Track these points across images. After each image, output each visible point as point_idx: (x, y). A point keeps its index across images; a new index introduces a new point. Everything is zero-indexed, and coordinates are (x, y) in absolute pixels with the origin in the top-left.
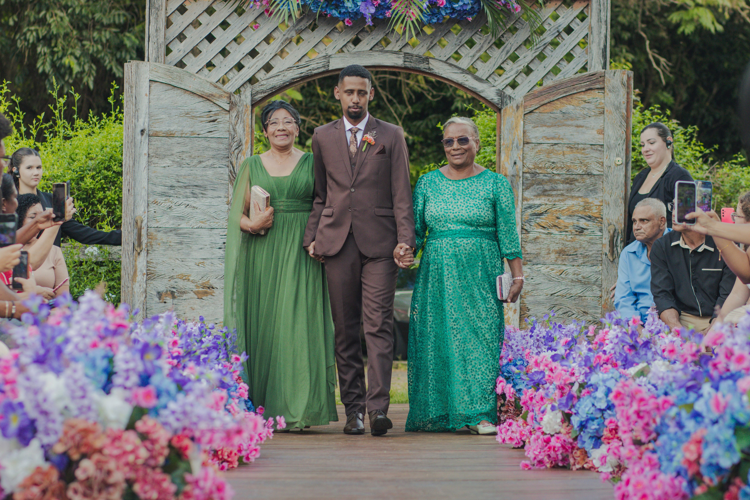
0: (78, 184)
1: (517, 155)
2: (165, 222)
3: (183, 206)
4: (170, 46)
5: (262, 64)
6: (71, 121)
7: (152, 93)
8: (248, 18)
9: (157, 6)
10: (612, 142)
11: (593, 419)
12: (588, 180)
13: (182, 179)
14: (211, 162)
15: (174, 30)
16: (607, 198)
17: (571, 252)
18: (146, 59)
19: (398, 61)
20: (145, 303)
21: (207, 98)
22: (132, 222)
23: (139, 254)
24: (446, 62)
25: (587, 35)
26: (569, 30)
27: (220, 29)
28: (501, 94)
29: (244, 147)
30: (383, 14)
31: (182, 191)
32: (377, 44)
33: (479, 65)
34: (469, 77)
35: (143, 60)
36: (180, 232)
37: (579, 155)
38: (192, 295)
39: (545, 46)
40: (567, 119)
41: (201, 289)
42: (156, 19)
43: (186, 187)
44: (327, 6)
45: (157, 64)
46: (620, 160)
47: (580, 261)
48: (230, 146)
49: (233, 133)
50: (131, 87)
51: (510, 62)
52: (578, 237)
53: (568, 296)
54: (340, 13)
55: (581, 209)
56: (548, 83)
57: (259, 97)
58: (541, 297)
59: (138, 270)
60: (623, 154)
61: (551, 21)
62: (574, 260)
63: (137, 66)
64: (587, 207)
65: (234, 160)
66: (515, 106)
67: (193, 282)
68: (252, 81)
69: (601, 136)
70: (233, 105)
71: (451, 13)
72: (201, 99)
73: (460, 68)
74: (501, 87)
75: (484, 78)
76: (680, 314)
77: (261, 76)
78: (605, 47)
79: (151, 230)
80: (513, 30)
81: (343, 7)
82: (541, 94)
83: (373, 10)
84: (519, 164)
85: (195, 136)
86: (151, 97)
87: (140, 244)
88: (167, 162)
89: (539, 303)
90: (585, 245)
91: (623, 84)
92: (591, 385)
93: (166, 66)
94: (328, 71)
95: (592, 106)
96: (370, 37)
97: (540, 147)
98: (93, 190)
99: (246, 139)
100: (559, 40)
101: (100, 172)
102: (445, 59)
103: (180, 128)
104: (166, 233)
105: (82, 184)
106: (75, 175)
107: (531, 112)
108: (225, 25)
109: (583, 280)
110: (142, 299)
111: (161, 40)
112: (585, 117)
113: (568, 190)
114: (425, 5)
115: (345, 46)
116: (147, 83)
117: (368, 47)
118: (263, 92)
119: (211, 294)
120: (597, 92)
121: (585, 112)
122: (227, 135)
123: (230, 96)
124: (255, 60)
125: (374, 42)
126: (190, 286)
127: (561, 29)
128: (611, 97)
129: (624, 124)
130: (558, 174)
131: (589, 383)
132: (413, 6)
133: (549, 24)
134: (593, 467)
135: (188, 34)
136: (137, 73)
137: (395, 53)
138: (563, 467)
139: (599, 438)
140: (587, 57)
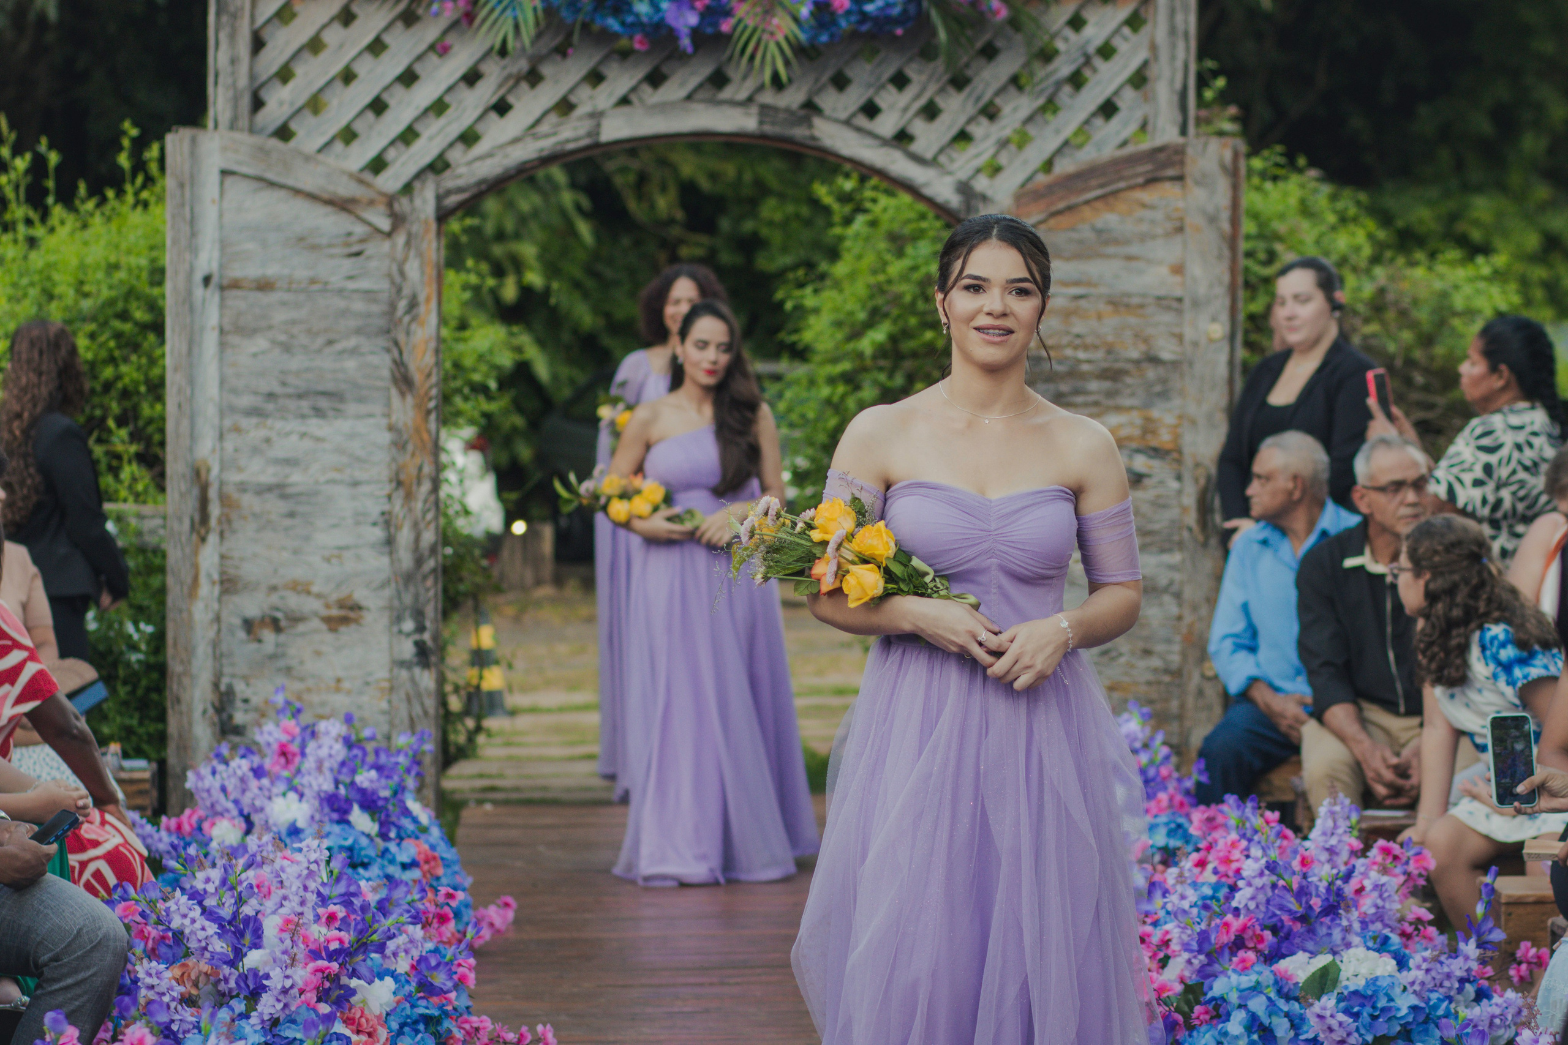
2: (258, 472)
3: (294, 438)
4: (264, 94)
5: (455, 129)
7: (226, 199)
8: (429, 32)
10: (1201, 291)
12: (1151, 373)
13: (291, 380)
14: (352, 342)
15: (271, 60)
16: (1192, 409)
18: (210, 124)
19: (746, 122)
20: (215, 644)
21: (343, 205)
22: (188, 472)
23: (203, 540)
24: (847, 122)
25: (1146, 63)
26: (1106, 51)
27: (367, 56)
28: (965, 189)
29: (422, 309)
30: (716, 25)
31: (292, 404)
32: (700, 86)
33: (919, 127)
34: (897, 154)
35: (205, 125)
36: (289, 490)
37: (1133, 320)
38: (316, 623)
39: (1058, 85)
40: (1107, 243)
41: (335, 612)
43: (300, 396)
44: (596, 9)
45: (237, 136)
46: (1218, 330)
48: (393, 306)
49: (398, 279)
50: (182, 185)
51: (984, 121)
54: (623, 24)
55: (1137, 432)
56: (1065, 166)
57: (452, 200)
59: (202, 575)
60: (1225, 317)
61: (1069, 32)
63: (194, 141)
64: (1149, 427)
65: (402, 338)
67: (319, 596)
68: (438, 166)
69: (1177, 279)
70: (398, 220)
71: (861, 22)
72: (329, 209)
73: (877, 136)
74: (963, 175)
75: (929, 155)
76: (1360, 710)
78: (1185, 87)
79: (230, 490)
80: (989, 52)
81: (631, 12)
82: (1049, 190)
83: (693, 19)
85: (316, 286)
86: (225, 205)
87: (204, 518)
88: (261, 343)
90: (1145, 508)
91: (1223, 167)
92: (1214, 999)
93: (254, 139)
94: (597, 145)
95: (1159, 215)
96: (686, 72)
99: (426, 292)
100: (1087, 73)
101: (106, 323)
102: (844, 116)
103: (286, 272)
104: (258, 494)
108: (377, 47)
110: (212, 634)
111: (243, 81)
112: (1143, 238)
113: (1110, 394)
114: (805, 10)
115: (634, 89)
116: (215, 177)
117: (683, 93)
118: (460, 190)
119: (356, 621)
120: (1167, 185)
121: (1144, 227)
122: (385, 285)
123: (390, 200)
124: (442, 121)
125: (694, 81)
126: (312, 605)
127: (1091, 49)
128: (1198, 196)
129: (1227, 253)
130: (1089, 362)
131: (1210, 995)
132: (779, 11)
133: (1066, 40)
135: (298, 68)
136: (192, 154)
137: (740, 104)
140: (1147, 109)
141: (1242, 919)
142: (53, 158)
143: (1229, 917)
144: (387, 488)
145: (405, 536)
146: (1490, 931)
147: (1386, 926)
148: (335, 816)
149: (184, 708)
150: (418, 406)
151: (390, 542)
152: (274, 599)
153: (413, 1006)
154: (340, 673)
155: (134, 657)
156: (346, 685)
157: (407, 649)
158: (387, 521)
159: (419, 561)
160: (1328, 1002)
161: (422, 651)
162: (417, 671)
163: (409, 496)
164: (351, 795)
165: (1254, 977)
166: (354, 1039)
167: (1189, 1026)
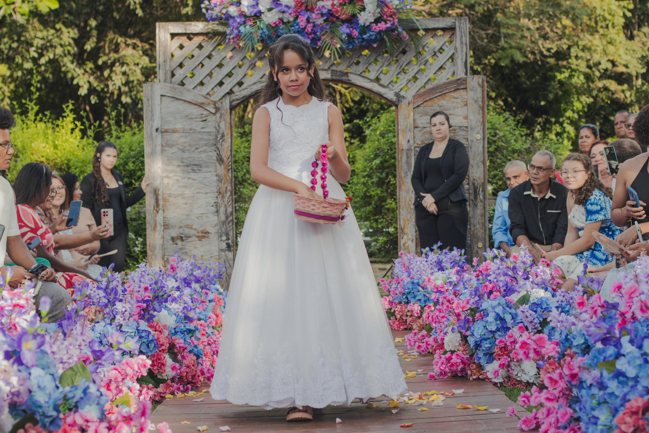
0: (124, 167)
1: (409, 135)
2: (175, 190)
3: (186, 179)
4: (174, 72)
5: (235, 81)
6: (120, 126)
7: (162, 104)
8: (226, 51)
9: (164, 45)
10: (474, 124)
11: (486, 340)
13: (185, 161)
14: (204, 148)
15: (176, 61)
18: (158, 81)
19: (327, 75)
20: (163, 245)
21: (200, 105)
22: (153, 191)
23: (158, 212)
24: (360, 75)
25: (454, 53)
26: (441, 50)
27: (207, 59)
28: (397, 95)
29: (226, 137)
30: (316, 44)
31: (185, 169)
33: (382, 76)
34: (376, 84)
38: (194, 238)
39: (426, 62)
41: (200, 234)
42: (164, 54)
43: (188, 166)
45: (166, 84)
46: (479, 136)
48: (217, 137)
49: (218, 128)
50: (148, 100)
51: (403, 73)
56: (429, 86)
57: (235, 103)
59: (158, 223)
60: (481, 132)
63: (152, 86)
65: (219, 147)
66: (407, 103)
67: (195, 229)
68: (231, 92)
69: (466, 121)
70: (217, 109)
71: (362, 42)
72: (196, 106)
73: (369, 79)
74: (397, 91)
75: (386, 85)
77: (236, 89)
78: (466, 61)
79: (166, 196)
80: (404, 52)
82: (424, 94)
84: (412, 141)
85: (192, 131)
86: (162, 106)
87: (158, 205)
88: (175, 149)
91: (479, 85)
92: (482, 310)
93: (171, 85)
95: (459, 101)
97: (425, 130)
98: (134, 171)
99: (227, 132)
100: (435, 57)
101: (138, 159)
102: (359, 73)
103: (182, 127)
104: (175, 197)
105: (127, 167)
106: (122, 161)
107: (418, 106)
108: (210, 56)
110: (161, 242)
111: (168, 68)
112: (455, 108)
114: (344, 36)
116: (159, 97)
118: (237, 100)
119: (207, 237)
120: (462, 91)
121: (455, 105)
122: (214, 130)
123: (215, 103)
124: (231, 78)
126: (193, 232)
127: (436, 50)
128: (471, 94)
129: (481, 112)
132: (336, 38)
133: (428, 47)
134: (487, 378)
135: (185, 63)
136: (151, 90)
137: (325, 70)
138: (462, 377)
139: (491, 354)
140: (454, 68)
141: (493, 284)
143: (487, 283)
144: (216, 194)
145: (222, 210)
148: (186, 285)
150: (225, 168)
151: (217, 211)
152: (181, 230)
153: (184, 326)
154: (203, 254)
155: (136, 249)
156: (205, 257)
157: (224, 246)
158: (217, 205)
159: (227, 218)
160: (525, 307)
161: (228, 246)
162: (227, 252)
163: (223, 197)
164: (193, 278)
165: (498, 302)
166: (153, 332)
167: (474, 321)
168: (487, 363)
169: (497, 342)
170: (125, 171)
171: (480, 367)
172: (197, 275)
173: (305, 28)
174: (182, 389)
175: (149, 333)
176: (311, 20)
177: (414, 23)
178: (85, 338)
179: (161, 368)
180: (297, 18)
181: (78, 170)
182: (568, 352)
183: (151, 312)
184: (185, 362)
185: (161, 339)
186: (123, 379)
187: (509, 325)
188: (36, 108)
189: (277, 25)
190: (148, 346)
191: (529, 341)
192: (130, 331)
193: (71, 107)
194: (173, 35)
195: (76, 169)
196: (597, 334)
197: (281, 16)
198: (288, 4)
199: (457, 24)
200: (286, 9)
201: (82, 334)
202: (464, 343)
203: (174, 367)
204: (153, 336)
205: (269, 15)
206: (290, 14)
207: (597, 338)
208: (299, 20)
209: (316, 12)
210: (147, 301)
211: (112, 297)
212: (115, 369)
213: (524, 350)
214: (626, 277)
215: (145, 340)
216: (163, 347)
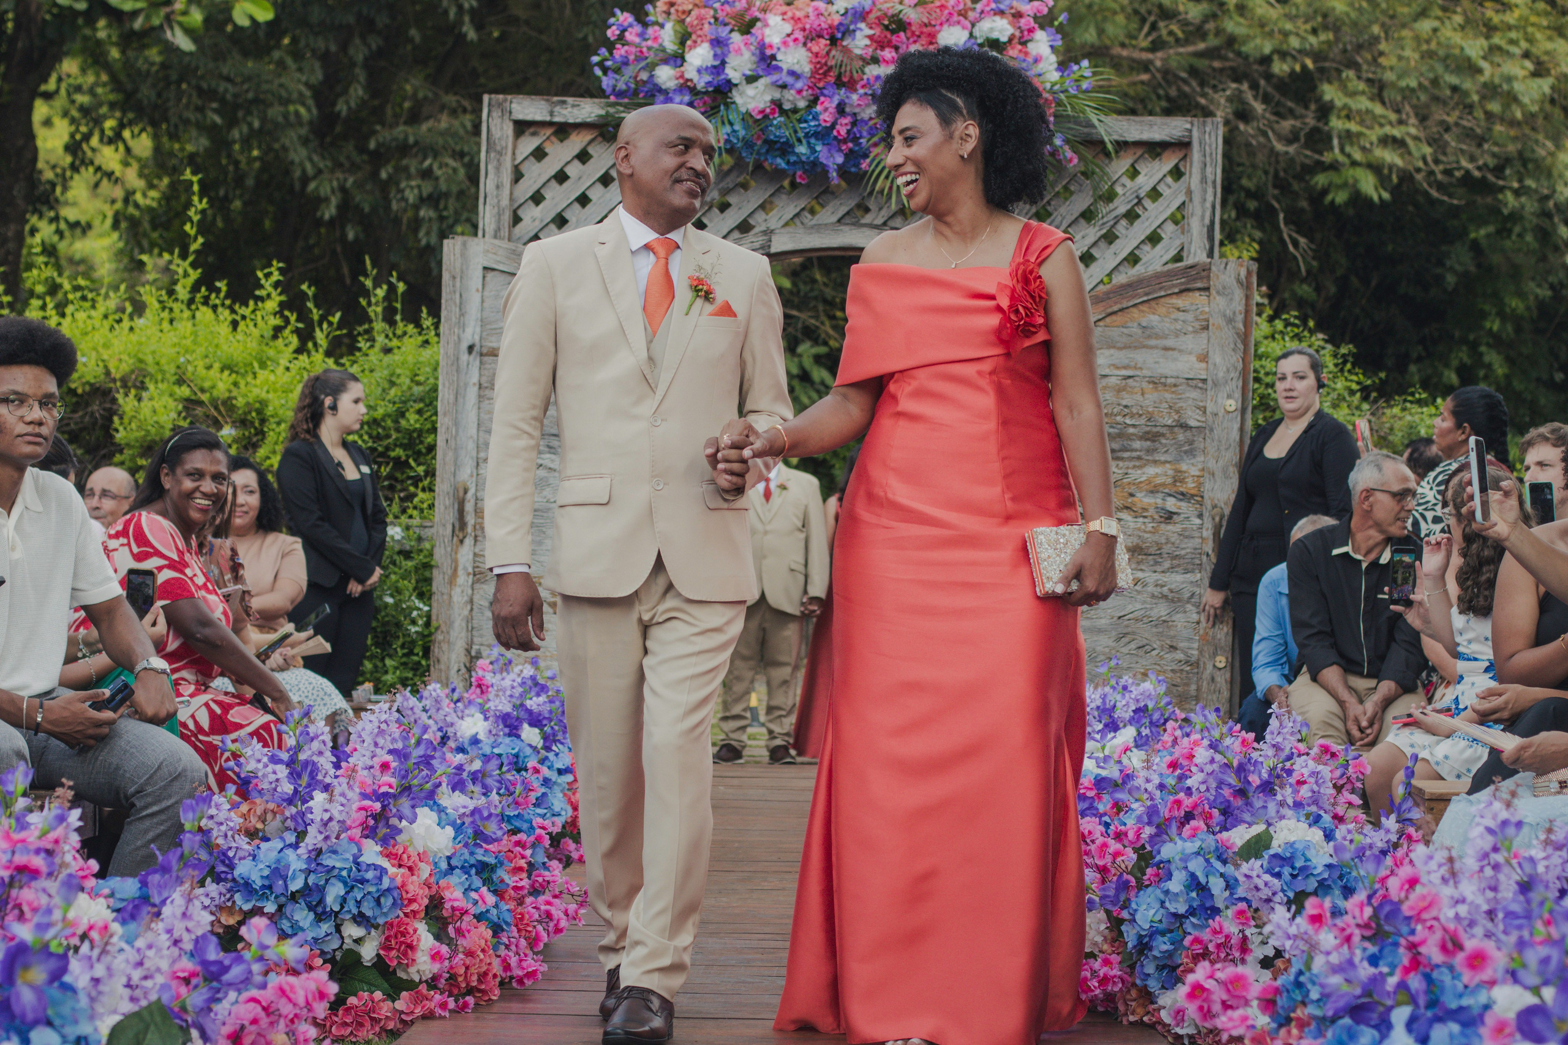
0: (396, 422)
4: (520, 213)
6: (392, 323)
7: (487, 288)
9: (498, 148)
10: (1221, 375)
11: (1163, 933)
12: (1181, 436)
15: (527, 188)
16: (1211, 464)
17: (1152, 550)
18: (480, 233)
20: (469, 619)
22: (453, 491)
23: (462, 542)
25: (1184, 203)
26: (1155, 194)
27: (599, 187)
30: (858, 165)
32: (848, 213)
35: (476, 235)
37: (1168, 396)
39: (1117, 220)
40: (1149, 337)
42: (498, 169)
44: (768, 151)
45: (497, 242)
46: (1232, 404)
47: (1167, 564)
50: (454, 278)
52: (1163, 526)
53: (1145, 620)
54: (788, 163)
55: (1170, 481)
56: (1120, 279)
58: (1103, 621)
59: (460, 568)
60: (1238, 394)
61: (1125, 180)
62: (1156, 563)
63: (464, 244)
64: (1178, 478)
69: (1203, 365)
78: (1212, 222)
80: (1066, 194)
81: (794, 153)
82: (1108, 296)
83: (840, 159)
86: (486, 293)
87: (462, 525)
89: (1100, 631)
90: (1174, 538)
91: (1239, 281)
92: (1161, 862)
93: (511, 246)
95: (1189, 317)
96: (837, 202)
98: (420, 432)
100: (1139, 210)
105: (403, 423)
106: (391, 408)
108: (606, 180)
109: (1170, 595)
110: (466, 612)
111: (505, 202)
112: (1177, 334)
113: (1149, 451)
115: (797, 215)
116: (479, 273)
117: (834, 219)
120: (1197, 294)
121: (1179, 326)
125: (843, 210)
127: (1142, 193)
128: (1219, 302)
129: (1241, 347)
130: (1134, 426)
131: (1158, 858)
133: (1124, 186)
134: (1160, 1022)
135: (548, 194)
136: (462, 255)
137: (876, 227)
138: (1106, 1014)
139: (1174, 968)
140: (1183, 239)
141: (1195, 797)
142: (401, 287)
143: (1182, 795)
146: (1409, 810)
147: (1321, 808)
148: (507, 730)
149: (442, 667)
153: (472, 854)
155: (413, 629)
160: (1256, 865)
164: (523, 715)
165: (1198, 844)
166: (392, 870)
167: (1141, 886)
168: (1163, 987)
169: (1187, 941)
170: (398, 430)
171: (1147, 997)
172: (535, 708)
173: (833, 126)
174: (452, 1004)
175: (384, 871)
176: (848, 110)
177: (1093, 126)
178: (190, 925)
179: (405, 954)
180: (814, 101)
181: (283, 426)
182: (1299, 1013)
183: (394, 821)
184: (462, 942)
185: (411, 888)
186: (272, 1023)
187: (1220, 904)
188: (195, 275)
189: (766, 117)
190: (378, 902)
191: (1209, 984)
192: (338, 865)
193: (276, 276)
194: (522, 127)
195: (279, 424)
196: (1342, 996)
197: (777, 95)
198: (796, 68)
199: (1195, 134)
200: (790, 80)
201: (184, 914)
202: (1115, 934)
203: (438, 953)
204: (392, 879)
205: (750, 90)
206: (799, 92)
207: (1341, 1003)
208: (819, 108)
209: (862, 91)
210: (386, 795)
211: (305, 780)
212: (253, 1000)
213: (1198, 1003)
214: (1431, 858)
215: (372, 889)
216: (414, 906)
